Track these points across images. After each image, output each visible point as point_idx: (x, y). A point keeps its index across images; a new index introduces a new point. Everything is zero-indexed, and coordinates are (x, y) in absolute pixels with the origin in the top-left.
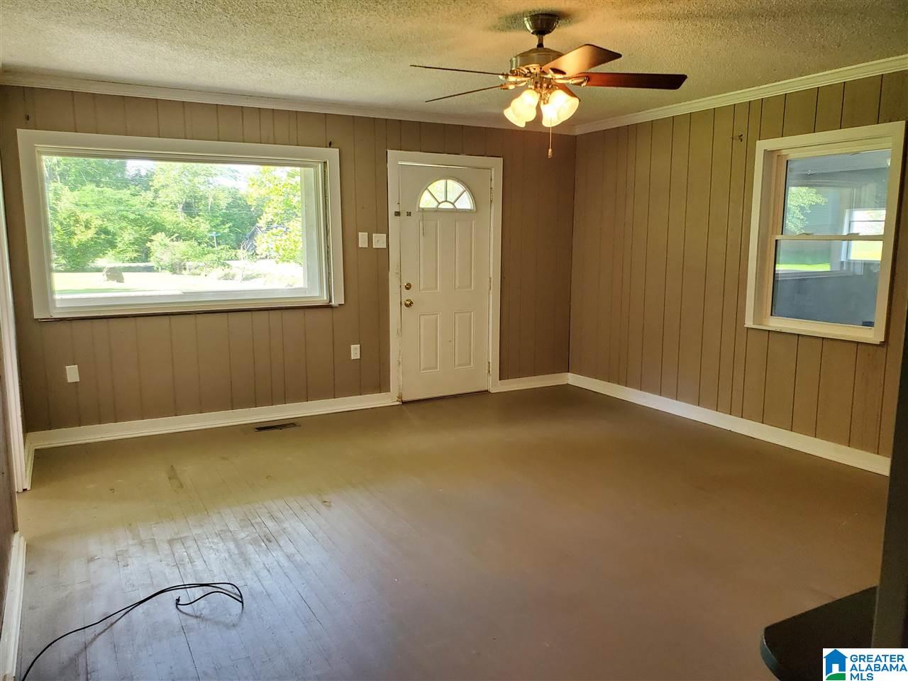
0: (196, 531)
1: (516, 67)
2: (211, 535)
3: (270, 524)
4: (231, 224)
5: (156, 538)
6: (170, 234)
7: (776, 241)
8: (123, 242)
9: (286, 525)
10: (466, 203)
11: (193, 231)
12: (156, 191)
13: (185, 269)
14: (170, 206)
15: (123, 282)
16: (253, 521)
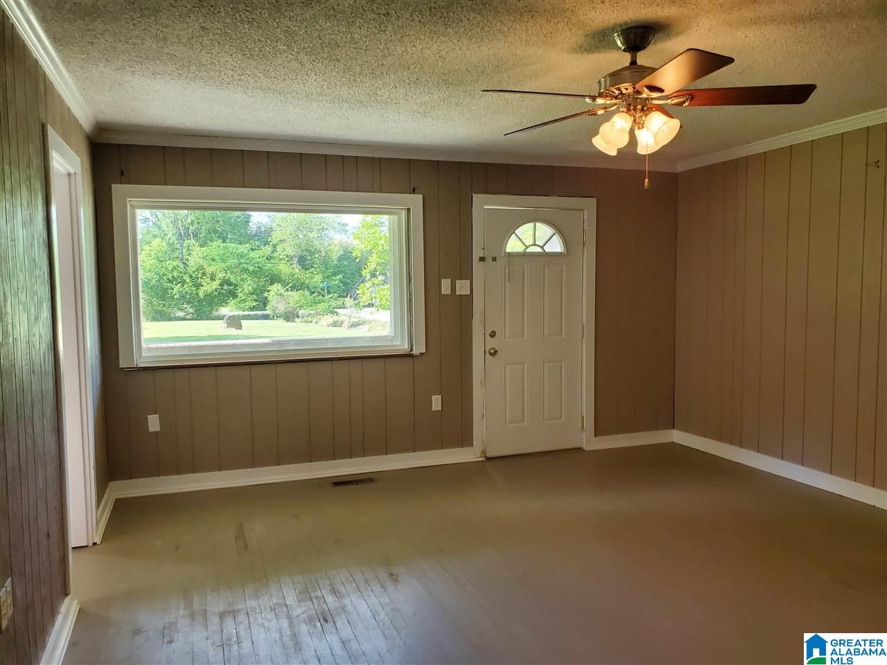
0: (252, 603)
1: (605, 88)
2: (265, 608)
3: (330, 599)
4: (341, 276)
5: (208, 609)
6: (284, 284)
8: (244, 292)
9: (346, 601)
10: (556, 246)
11: (306, 282)
12: (275, 246)
13: (298, 317)
14: (286, 259)
15: (241, 329)
16: (313, 595)
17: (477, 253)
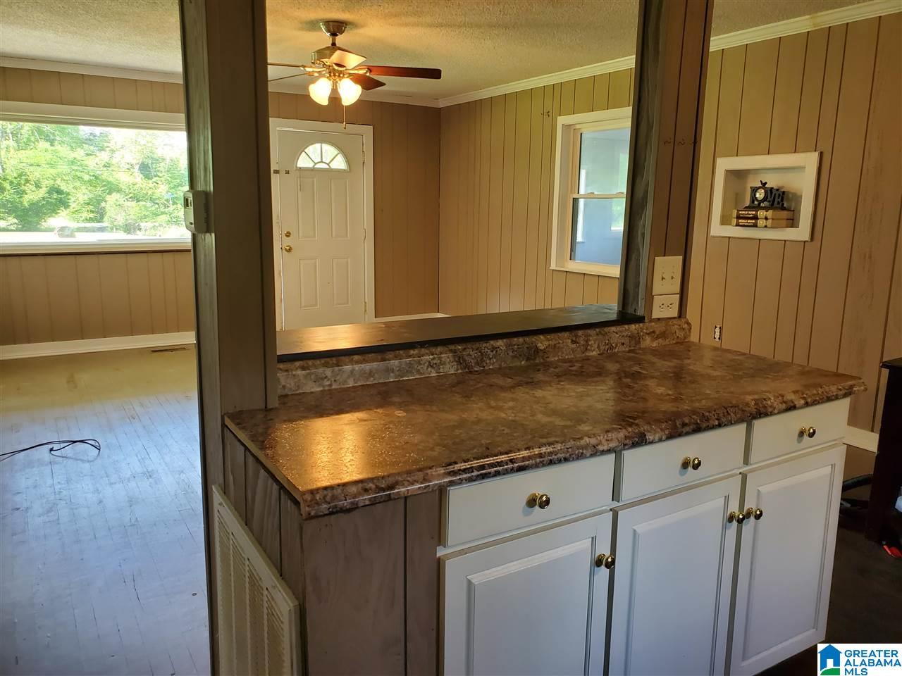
1: (315, 60)
6: (124, 194)
7: (574, 199)
8: (78, 202)
9: (150, 410)
10: (339, 163)
11: (150, 193)
12: (112, 152)
13: (140, 229)
16: (126, 407)
17: (273, 167)
